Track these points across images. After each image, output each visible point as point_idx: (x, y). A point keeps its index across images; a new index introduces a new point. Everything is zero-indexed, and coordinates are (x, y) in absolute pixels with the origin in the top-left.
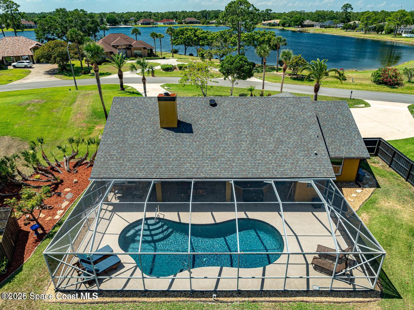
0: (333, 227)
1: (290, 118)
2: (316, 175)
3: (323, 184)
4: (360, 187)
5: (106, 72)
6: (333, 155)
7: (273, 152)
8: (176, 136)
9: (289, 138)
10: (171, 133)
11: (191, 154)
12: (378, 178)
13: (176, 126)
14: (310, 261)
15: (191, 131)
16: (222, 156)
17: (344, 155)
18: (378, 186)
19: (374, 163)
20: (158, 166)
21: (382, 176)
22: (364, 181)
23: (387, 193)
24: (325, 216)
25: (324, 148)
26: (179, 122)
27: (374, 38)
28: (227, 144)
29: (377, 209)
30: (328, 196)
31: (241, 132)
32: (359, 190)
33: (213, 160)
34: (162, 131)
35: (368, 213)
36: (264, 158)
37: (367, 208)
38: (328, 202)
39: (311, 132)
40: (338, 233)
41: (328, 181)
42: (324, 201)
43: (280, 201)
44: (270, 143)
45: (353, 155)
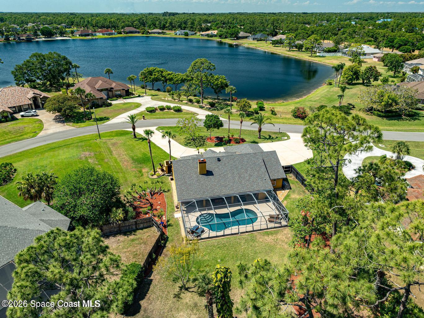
0: (274, 207)
1: (253, 164)
2: (266, 189)
3: (269, 192)
4: (284, 190)
5: (104, 117)
6: (272, 178)
7: (248, 180)
8: (208, 178)
9: (254, 173)
10: (205, 176)
11: (216, 185)
12: (291, 185)
13: (206, 173)
14: (267, 220)
15: (213, 175)
16: (229, 185)
17: (276, 178)
18: (291, 189)
19: (290, 177)
20: (204, 192)
21: (293, 183)
22: (286, 187)
23: (294, 192)
24: (271, 204)
25: (268, 176)
26: (207, 171)
27: (296, 56)
28: (229, 179)
29: (290, 199)
30: (271, 196)
31: (234, 173)
32: (283, 191)
33: (225, 187)
34: (201, 176)
35: (286, 200)
36: (245, 184)
37: (286, 199)
38: (271, 199)
39: (262, 169)
40: (276, 209)
41: (271, 190)
42: (270, 199)
43: (256, 201)
44: (247, 177)
45: (280, 177)
